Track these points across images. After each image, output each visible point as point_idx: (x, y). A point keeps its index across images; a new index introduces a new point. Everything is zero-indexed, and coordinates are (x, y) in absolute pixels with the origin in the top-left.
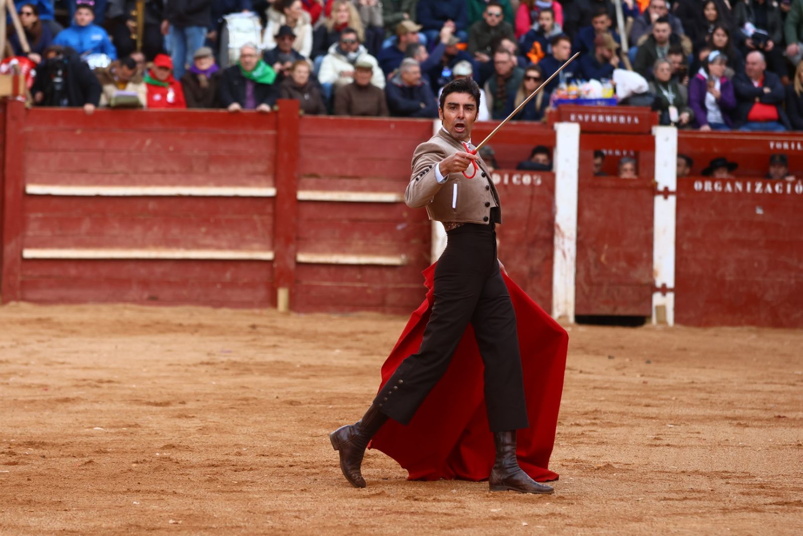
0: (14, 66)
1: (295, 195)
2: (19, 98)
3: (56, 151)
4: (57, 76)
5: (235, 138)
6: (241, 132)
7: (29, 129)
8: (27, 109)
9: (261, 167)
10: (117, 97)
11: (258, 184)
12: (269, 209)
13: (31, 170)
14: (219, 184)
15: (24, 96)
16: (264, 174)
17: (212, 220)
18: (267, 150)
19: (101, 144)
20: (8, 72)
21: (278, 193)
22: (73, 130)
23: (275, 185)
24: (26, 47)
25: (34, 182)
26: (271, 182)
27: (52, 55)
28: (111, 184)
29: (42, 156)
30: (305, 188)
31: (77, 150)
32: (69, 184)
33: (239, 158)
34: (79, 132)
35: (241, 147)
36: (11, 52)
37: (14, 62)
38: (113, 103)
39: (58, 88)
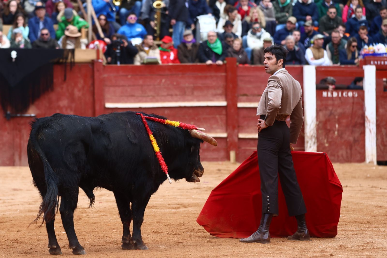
0: (97, 45)
1: (236, 105)
2: (100, 61)
3: (119, 86)
4: (117, 49)
5: (206, 77)
6: (208, 74)
7: (106, 75)
8: (104, 66)
9: (219, 92)
10: (147, 59)
11: (218, 100)
12: (224, 112)
13: (107, 96)
14: (199, 100)
15: (102, 59)
16: (221, 95)
17: (196, 118)
18: (222, 83)
19: (141, 82)
20: (94, 48)
21: (228, 104)
22: (127, 76)
23: (227, 100)
24: (102, 35)
25: (109, 102)
26: (224, 99)
27: (115, 39)
28: (146, 101)
29: (112, 89)
30: (241, 101)
31: (129, 86)
32: (126, 102)
33: (208, 88)
34: (129, 77)
35: (208, 82)
36: (95, 38)
37: (97, 43)
38: (145, 62)
39: (118, 55)
